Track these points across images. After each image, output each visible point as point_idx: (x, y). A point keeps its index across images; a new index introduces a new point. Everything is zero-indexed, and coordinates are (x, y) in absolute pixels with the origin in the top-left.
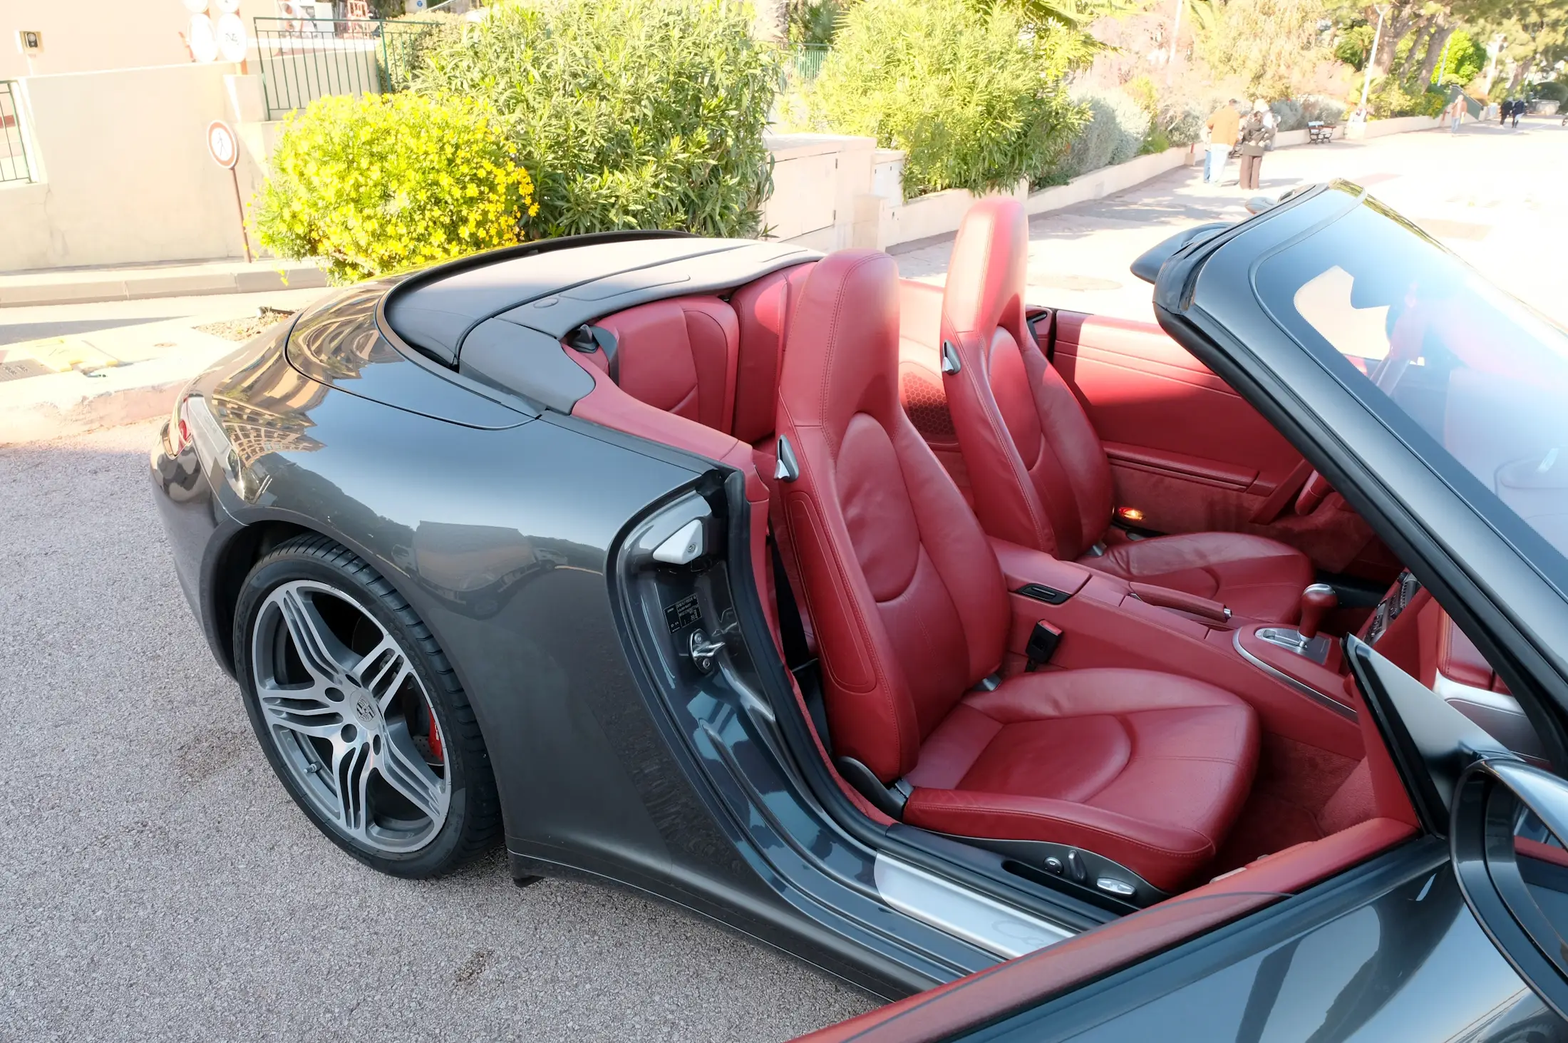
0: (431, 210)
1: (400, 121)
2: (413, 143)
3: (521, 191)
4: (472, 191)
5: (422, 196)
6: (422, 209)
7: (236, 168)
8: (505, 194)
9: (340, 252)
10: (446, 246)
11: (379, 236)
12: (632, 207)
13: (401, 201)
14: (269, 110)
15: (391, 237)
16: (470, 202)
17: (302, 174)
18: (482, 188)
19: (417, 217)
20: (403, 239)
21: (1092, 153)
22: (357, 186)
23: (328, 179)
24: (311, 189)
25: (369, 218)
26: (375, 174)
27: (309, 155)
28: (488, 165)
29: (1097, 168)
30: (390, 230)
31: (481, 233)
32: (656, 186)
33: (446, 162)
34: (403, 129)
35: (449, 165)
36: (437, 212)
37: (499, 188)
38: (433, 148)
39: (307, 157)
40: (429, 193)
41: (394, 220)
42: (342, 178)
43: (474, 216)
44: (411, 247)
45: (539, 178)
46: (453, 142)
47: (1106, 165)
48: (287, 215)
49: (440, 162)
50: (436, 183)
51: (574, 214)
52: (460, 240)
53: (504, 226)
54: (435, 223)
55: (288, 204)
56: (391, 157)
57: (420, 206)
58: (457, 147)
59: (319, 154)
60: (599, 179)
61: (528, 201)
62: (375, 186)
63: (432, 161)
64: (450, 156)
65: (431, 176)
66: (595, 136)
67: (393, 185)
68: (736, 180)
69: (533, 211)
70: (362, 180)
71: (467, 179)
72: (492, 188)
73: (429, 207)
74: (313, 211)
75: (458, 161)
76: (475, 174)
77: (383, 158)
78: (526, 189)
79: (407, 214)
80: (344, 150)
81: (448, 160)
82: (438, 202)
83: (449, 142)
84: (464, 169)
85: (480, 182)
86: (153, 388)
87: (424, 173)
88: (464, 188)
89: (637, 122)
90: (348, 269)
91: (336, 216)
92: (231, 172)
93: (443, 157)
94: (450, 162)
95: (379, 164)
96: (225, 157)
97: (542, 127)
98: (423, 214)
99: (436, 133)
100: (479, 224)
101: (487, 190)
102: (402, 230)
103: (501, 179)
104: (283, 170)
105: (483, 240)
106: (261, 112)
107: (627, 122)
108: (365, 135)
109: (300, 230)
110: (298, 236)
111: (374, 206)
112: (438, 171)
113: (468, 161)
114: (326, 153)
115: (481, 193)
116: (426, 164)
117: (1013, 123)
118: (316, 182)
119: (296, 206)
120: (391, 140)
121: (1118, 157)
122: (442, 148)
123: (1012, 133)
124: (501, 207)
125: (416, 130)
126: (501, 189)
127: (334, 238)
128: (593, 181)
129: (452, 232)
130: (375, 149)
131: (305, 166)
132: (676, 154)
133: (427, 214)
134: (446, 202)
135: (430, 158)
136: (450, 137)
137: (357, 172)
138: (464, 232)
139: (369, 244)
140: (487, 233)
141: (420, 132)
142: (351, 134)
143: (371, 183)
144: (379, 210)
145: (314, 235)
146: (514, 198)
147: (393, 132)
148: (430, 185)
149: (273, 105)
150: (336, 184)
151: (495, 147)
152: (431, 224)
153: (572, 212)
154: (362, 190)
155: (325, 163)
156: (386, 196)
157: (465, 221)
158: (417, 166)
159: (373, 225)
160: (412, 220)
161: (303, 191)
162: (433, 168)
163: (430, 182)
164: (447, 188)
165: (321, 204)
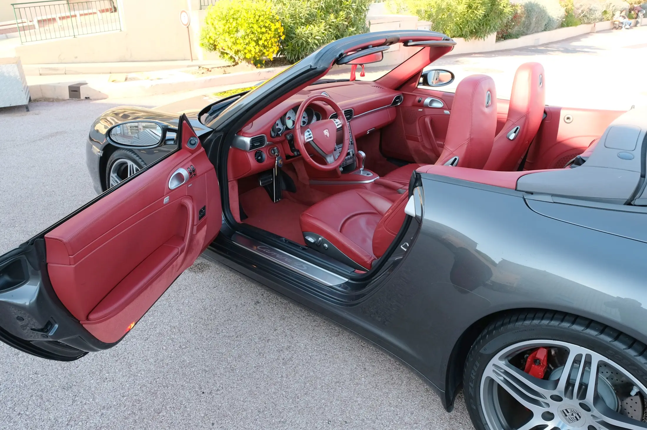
0: (251, 35)
1: (242, 8)
2: (246, 15)
3: (279, 31)
4: (264, 30)
5: (248, 31)
6: (248, 35)
7: (189, 27)
8: (274, 31)
9: (223, 49)
10: (255, 47)
11: (235, 43)
12: (317, 37)
13: (242, 33)
14: (201, 6)
15: (238, 44)
16: (263, 33)
17: (213, 24)
18: (267, 29)
19: (246, 38)
20: (242, 44)
21: (533, 25)
22: (229, 28)
23: (220, 26)
24: (215, 28)
25: (232, 37)
26: (234, 24)
27: (215, 18)
28: (269, 22)
29: (537, 32)
30: (238, 41)
31: (266, 43)
32: (325, 30)
33: (256, 21)
34: (244, 11)
35: (257, 22)
36: (252, 36)
37: (272, 29)
38: (252, 16)
39: (214, 19)
40: (250, 30)
41: (239, 38)
42: (225, 26)
43: (264, 38)
44: (244, 47)
45: (286, 27)
46: (258, 15)
47: (543, 31)
48: (208, 37)
49: (254, 21)
50: (252, 27)
51: (297, 39)
52: (259, 45)
53: (273, 41)
54: (251, 40)
55: (208, 34)
56: (239, 19)
57: (247, 34)
58: (260, 16)
59: (218, 18)
60: (305, 28)
61: (281, 34)
62: (234, 28)
63: (252, 21)
64: (257, 19)
65: (251, 25)
66: (304, 13)
67: (239, 28)
68: (355, 29)
69: (283, 38)
70: (230, 26)
71: (262, 26)
72: (270, 30)
73: (250, 34)
74: (216, 35)
75: (260, 21)
76: (265, 25)
77: (237, 19)
78: (281, 30)
79: (243, 37)
80: (225, 17)
81: (257, 20)
82: (253, 33)
83: (257, 15)
84: (262, 23)
85: (266, 27)
86: (170, 84)
87: (249, 24)
88: (261, 29)
89: (319, 9)
90: (225, 55)
91: (222, 37)
92: (187, 28)
93: (255, 19)
94: (257, 21)
95: (236, 21)
96: (185, 23)
97: (287, 10)
98: (248, 36)
99: (253, 12)
100: (265, 41)
101: (268, 30)
102: (241, 41)
103: (273, 27)
104: (207, 23)
105: (266, 46)
106: (199, 7)
107: (316, 9)
108: (232, 12)
109: (212, 42)
110: (211, 44)
111: (234, 34)
112: (253, 24)
113: (262, 21)
114: (220, 18)
115: (267, 31)
116: (250, 21)
117: (480, 11)
118: (217, 27)
119: (211, 35)
120: (239, 14)
121: (548, 28)
122: (255, 17)
123: (480, 15)
124: (272, 35)
125: (247, 11)
126: (273, 30)
127: (221, 45)
128: (303, 28)
129: (257, 42)
130: (235, 16)
131: (214, 22)
132: (332, 20)
133: (250, 37)
134: (255, 33)
135: (251, 19)
136: (258, 13)
137: (229, 24)
138: (261, 42)
139: (231, 46)
140: (268, 43)
141: (248, 12)
142: (228, 12)
143: (233, 27)
144: (235, 36)
145: (216, 43)
146: (277, 33)
147: (240, 11)
148: (251, 28)
149: (202, 4)
150: (223, 27)
151: (272, 17)
152: (250, 40)
153: (296, 38)
154: (230, 29)
155: (220, 21)
156: (237, 31)
157: (261, 39)
158: (247, 22)
159: (233, 40)
160: (245, 38)
161: (213, 29)
162: (252, 23)
163: (250, 27)
164: (256, 29)
165: (218, 33)
